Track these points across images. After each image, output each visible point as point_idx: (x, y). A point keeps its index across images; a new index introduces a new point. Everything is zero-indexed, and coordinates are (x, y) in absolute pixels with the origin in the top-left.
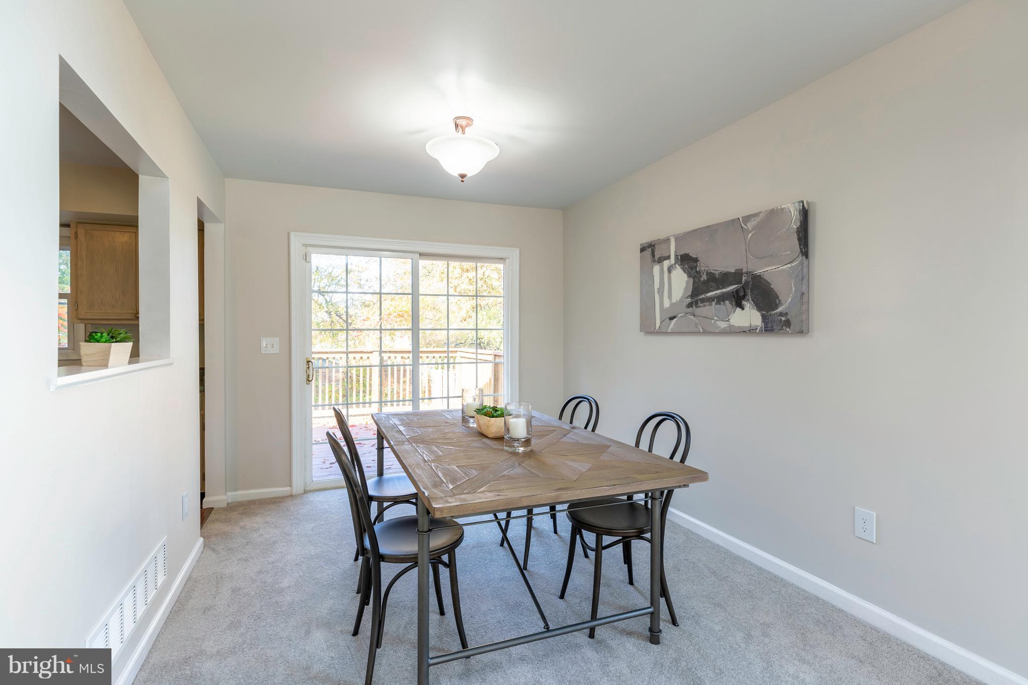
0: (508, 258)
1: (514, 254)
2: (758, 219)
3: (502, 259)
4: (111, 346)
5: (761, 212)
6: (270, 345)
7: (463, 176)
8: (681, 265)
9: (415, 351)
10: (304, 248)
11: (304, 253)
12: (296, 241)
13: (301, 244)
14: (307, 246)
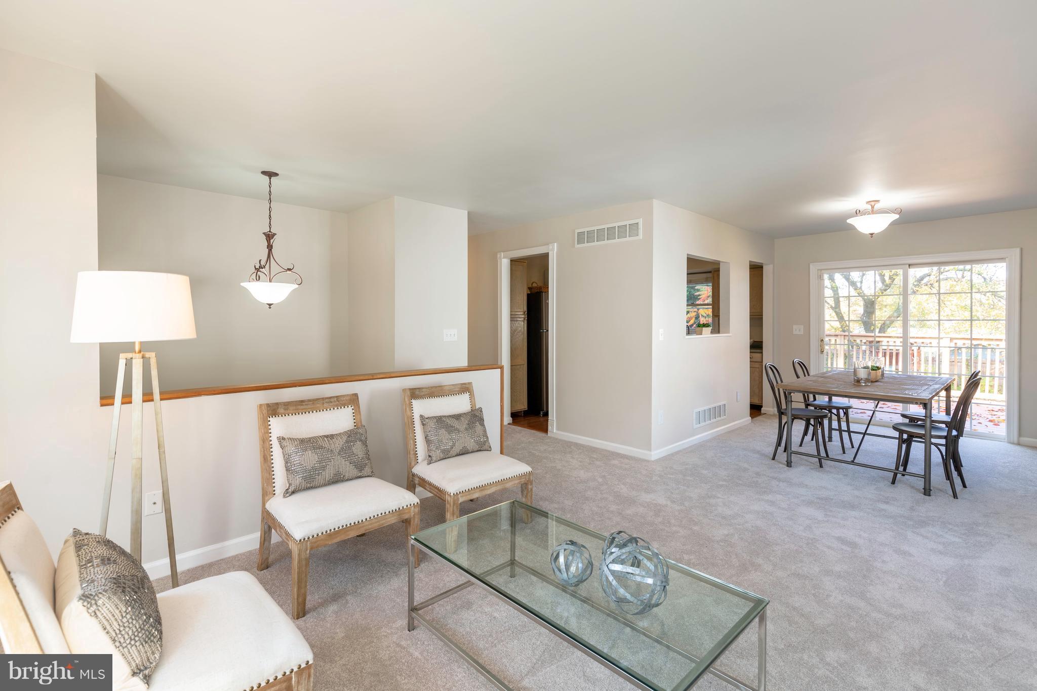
1: (1014, 253)
6: (798, 330)
7: (872, 234)
9: (905, 337)
10: (819, 271)
11: (819, 275)
12: (814, 268)
13: (816, 270)
14: (821, 270)
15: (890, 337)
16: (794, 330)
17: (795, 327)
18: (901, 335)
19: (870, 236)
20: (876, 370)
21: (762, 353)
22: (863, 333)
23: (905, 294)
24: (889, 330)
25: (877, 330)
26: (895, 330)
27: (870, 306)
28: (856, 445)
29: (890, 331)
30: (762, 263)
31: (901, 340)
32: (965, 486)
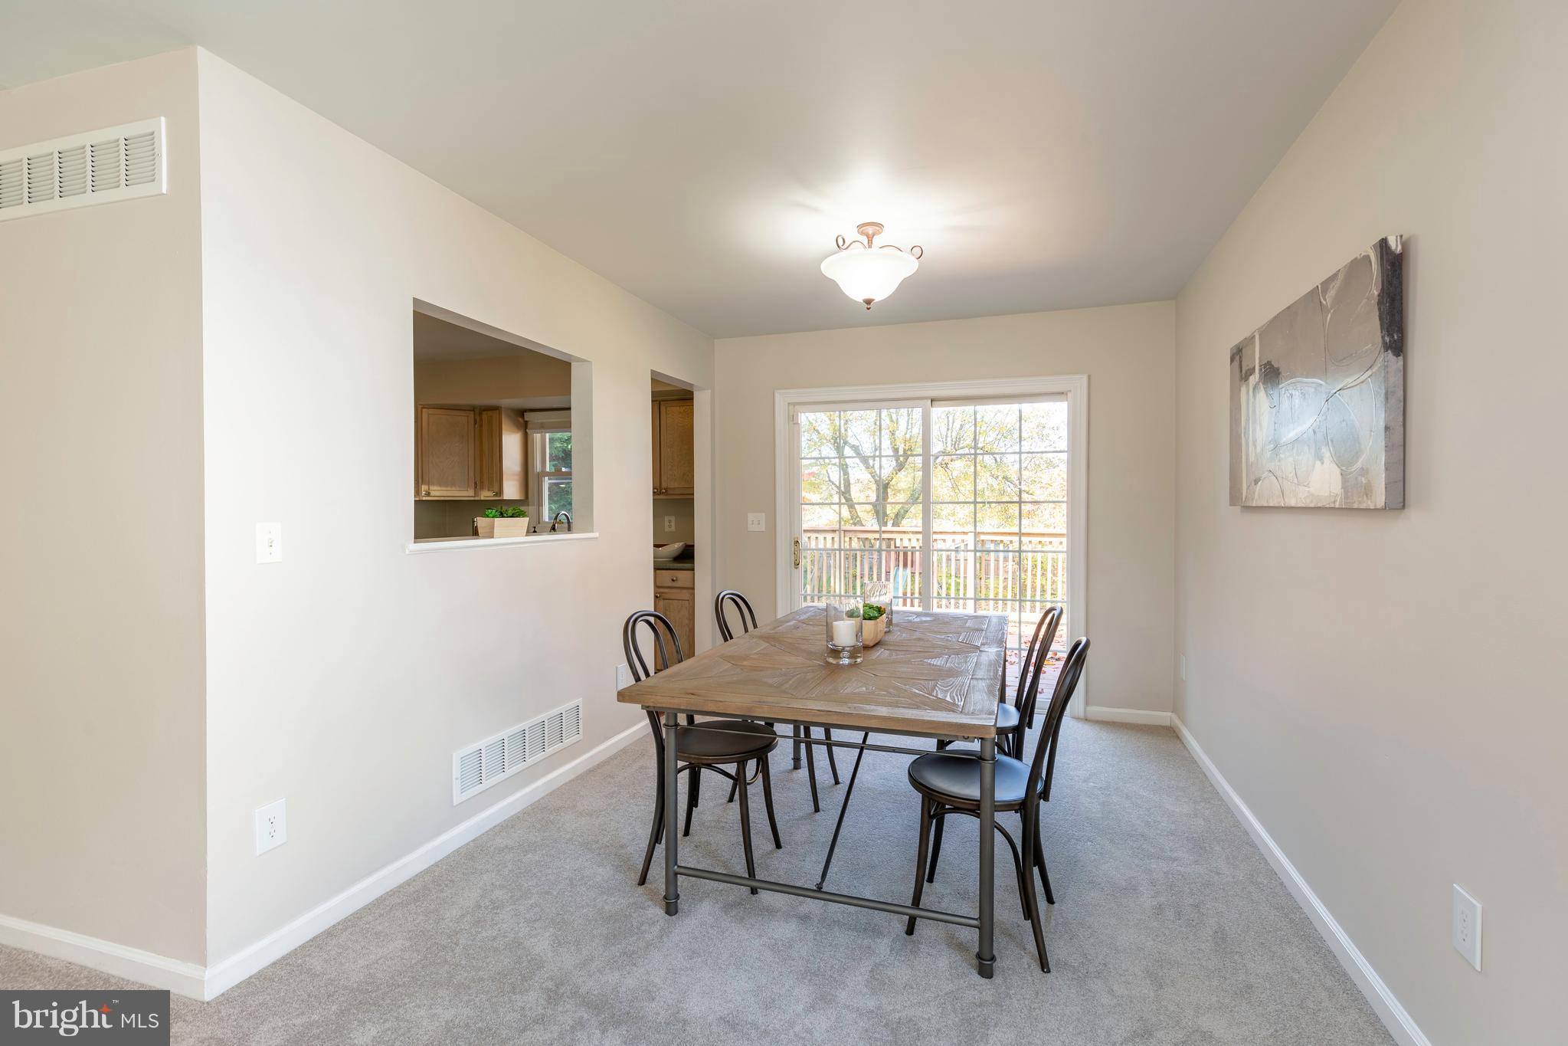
0: (1070, 391)
1: (1078, 384)
2: (1337, 284)
3: (1060, 395)
4: (494, 522)
5: (1339, 271)
6: (756, 521)
7: (868, 302)
8: (1264, 383)
9: (926, 532)
10: (791, 407)
11: (791, 414)
12: (781, 400)
13: (786, 404)
14: (794, 404)
15: (904, 532)
16: (750, 522)
17: (751, 517)
18: (920, 529)
19: (866, 306)
20: (875, 618)
21: (693, 570)
22: (876, 527)
23: (926, 469)
24: (904, 522)
25: (890, 523)
26: (913, 521)
27: (883, 487)
28: (845, 776)
29: (906, 524)
30: (692, 385)
31: (920, 536)
32: (1050, 900)
